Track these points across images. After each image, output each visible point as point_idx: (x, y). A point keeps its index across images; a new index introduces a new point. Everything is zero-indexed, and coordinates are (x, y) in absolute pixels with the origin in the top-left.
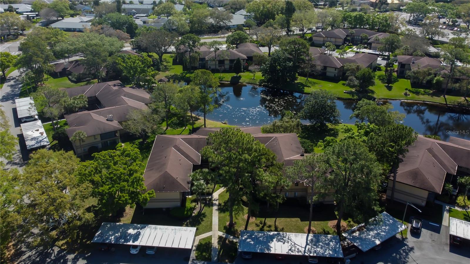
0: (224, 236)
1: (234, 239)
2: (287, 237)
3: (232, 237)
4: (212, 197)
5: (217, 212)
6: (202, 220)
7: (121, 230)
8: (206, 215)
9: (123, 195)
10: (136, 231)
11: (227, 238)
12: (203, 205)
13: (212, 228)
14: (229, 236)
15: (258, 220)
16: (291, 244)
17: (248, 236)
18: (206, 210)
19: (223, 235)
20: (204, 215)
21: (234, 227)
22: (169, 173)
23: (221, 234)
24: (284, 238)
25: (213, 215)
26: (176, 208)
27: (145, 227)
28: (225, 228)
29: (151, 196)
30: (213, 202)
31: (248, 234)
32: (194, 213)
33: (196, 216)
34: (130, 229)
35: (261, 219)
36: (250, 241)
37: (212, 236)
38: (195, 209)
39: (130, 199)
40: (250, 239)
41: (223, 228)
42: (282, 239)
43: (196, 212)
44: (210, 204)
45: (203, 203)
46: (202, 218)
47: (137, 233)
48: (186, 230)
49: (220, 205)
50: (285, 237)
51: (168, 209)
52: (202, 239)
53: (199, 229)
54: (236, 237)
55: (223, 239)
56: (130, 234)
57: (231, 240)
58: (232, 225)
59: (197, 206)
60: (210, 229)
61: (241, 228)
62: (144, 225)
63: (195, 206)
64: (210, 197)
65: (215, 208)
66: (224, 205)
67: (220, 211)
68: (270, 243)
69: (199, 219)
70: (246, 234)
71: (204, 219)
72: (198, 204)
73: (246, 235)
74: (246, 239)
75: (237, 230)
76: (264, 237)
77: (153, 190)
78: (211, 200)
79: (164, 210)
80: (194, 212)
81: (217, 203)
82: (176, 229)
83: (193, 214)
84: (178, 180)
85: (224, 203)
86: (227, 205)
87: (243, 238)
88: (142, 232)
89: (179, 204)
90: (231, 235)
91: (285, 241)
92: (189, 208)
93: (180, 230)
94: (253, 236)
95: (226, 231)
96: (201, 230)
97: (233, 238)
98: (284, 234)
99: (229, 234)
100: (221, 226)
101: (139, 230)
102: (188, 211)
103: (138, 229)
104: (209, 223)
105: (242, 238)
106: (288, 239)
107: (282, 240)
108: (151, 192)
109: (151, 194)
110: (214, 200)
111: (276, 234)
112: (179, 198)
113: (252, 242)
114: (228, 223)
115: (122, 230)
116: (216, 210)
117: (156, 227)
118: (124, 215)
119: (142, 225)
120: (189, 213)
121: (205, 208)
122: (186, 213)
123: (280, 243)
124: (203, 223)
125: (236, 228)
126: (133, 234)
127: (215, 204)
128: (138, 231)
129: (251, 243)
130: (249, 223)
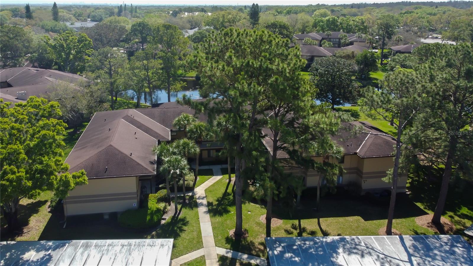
0: (230, 255)
1: (251, 259)
2: (363, 244)
3: (245, 256)
4: (194, 194)
5: (208, 216)
6: (182, 230)
7: (8, 254)
8: (188, 222)
9: (11, 170)
10: (42, 254)
11: (236, 259)
12: (179, 207)
13: (202, 241)
14: (240, 254)
15: (287, 224)
16: (378, 256)
17: (283, 247)
18: (185, 213)
19: (227, 253)
20: (184, 222)
21: (245, 238)
22: (117, 147)
23: (222, 251)
24: (358, 247)
25: (200, 219)
26: (128, 212)
27: (64, 245)
28: (228, 240)
29: (78, 180)
30: (198, 201)
31: (282, 245)
32: (164, 219)
33: (168, 224)
34: (29, 250)
35: (291, 222)
36: (292, 257)
37: (204, 256)
38: (166, 212)
39: (28, 179)
40: (289, 252)
41: (224, 241)
42: (355, 248)
43: (167, 217)
44: (193, 204)
45: (180, 203)
46: (181, 227)
47: (43, 257)
48: (151, 244)
49: (209, 204)
50: (359, 245)
51: (114, 215)
52: (185, 264)
53: (177, 245)
54: (253, 255)
55: (228, 261)
56: (27, 261)
57: (244, 262)
58: (240, 233)
59: (169, 208)
60: (198, 244)
61: (258, 238)
62: (62, 242)
63: (165, 208)
64: (190, 194)
65: (202, 210)
66: (217, 204)
67: (212, 214)
68: (333, 257)
69: (176, 228)
70: (280, 245)
71: (185, 228)
72: (170, 205)
73: (279, 247)
74: (282, 253)
75: (252, 243)
76: (317, 248)
77: (83, 170)
78: (192, 197)
79: (106, 217)
80: (164, 217)
81: (205, 202)
82: (130, 245)
83: (163, 222)
84: (133, 157)
85: (218, 200)
86: (222, 204)
87: (276, 252)
88: (55, 254)
89: (135, 203)
90: (244, 253)
91: (363, 252)
92: (155, 209)
93: (139, 245)
94: (295, 247)
95: (231, 246)
96: (180, 247)
97: (248, 258)
98: (353, 239)
99: (239, 251)
100: (220, 237)
101: (50, 252)
102: (152, 214)
103: (47, 250)
104: (195, 233)
105: (273, 253)
106: (367, 248)
107: (355, 251)
108: (79, 174)
109: (79, 177)
110: (199, 198)
111: (337, 241)
112: (136, 191)
113: (297, 259)
114: (232, 232)
115: (11, 255)
116: (205, 212)
117: (87, 243)
118: (25, 230)
119: (58, 242)
120: (155, 218)
121: (184, 210)
122: (148, 218)
123: (353, 256)
124: (183, 235)
125: (249, 239)
126: (35, 260)
127: (202, 204)
128: (48, 253)
129: (296, 261)
130: (272, 229)
